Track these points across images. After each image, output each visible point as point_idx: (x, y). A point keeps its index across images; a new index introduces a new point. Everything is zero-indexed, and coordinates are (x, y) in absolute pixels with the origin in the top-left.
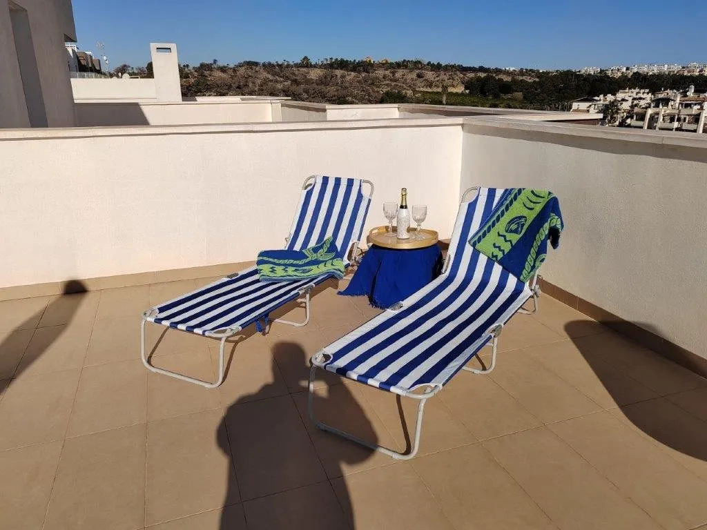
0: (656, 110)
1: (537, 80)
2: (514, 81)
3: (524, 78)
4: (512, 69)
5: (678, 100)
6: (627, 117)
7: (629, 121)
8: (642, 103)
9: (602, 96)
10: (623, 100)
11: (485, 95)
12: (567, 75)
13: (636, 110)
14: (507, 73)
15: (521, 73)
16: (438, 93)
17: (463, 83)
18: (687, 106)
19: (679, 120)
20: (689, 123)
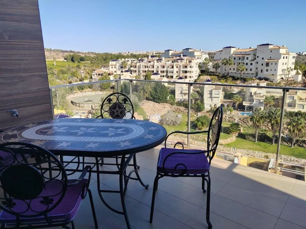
0: (140, 64)
1: (95, 56)
2: (85, 56)
3: (90, 55)
4: (84, 52)
5: (146, 60)
6: (131, 67)
7: (131, 69)
8: (135, 62)
9: (120, 59)
10: (128, 61)
11: (74, 62)
12: (107, 54)
13: (133, 64)
14: (83, 53)
15: (89, 53)
16: (52, 61)
17: (63, 57)
18: (150, 62)
19: (148, 67)
20: (151, 68)
